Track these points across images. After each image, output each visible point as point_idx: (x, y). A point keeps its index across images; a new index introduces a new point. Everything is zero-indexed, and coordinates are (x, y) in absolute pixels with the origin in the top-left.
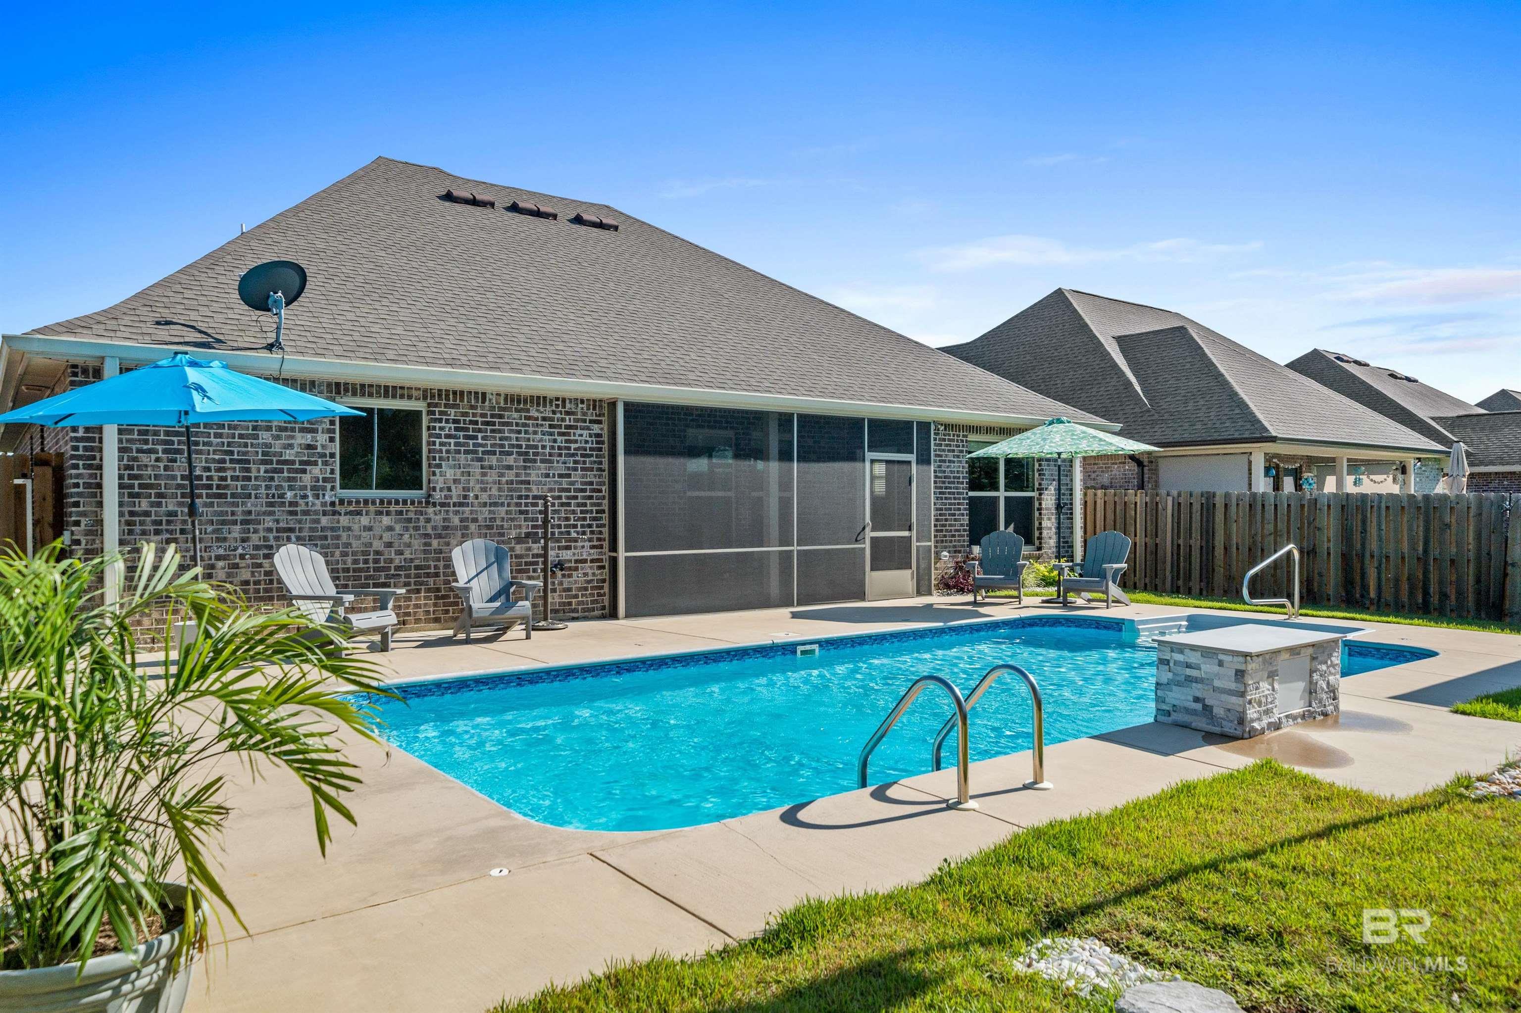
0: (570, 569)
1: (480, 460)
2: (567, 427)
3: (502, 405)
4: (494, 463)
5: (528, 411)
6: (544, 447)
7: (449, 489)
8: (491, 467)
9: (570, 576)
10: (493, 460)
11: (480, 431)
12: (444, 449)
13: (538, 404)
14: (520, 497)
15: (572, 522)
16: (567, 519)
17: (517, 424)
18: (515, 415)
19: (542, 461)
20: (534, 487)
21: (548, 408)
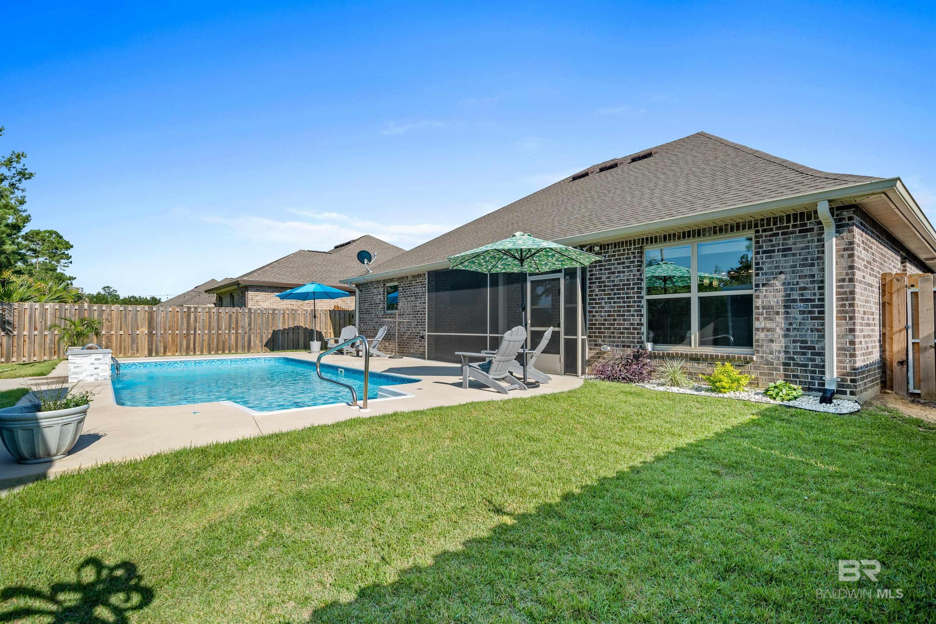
1: (407, 299)
3: (411, 279)
5: (416, 280)
7: (401, 310)
8: (409, 302)
10: (409, 299)
11: (407, 289)
12: (400, 296)
14: (414, 312)
15: (422, 321)
16: (422, 319)
17: (414, 285)
18: (414, 282)
20: (417, 308)
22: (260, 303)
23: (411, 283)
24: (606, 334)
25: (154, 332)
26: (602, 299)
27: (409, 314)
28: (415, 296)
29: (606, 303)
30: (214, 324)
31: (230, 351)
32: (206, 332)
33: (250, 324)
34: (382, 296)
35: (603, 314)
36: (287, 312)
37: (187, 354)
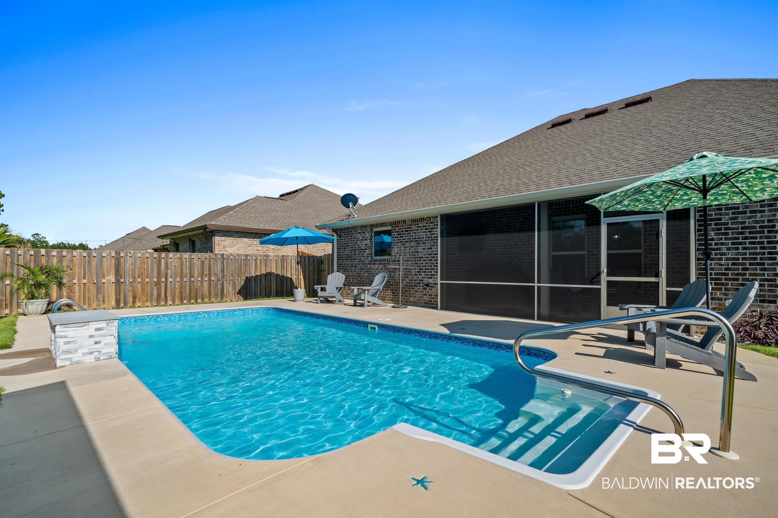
0: (431, 287)
1: (404, 245)
2: (432, 228)
3: (410, 224)
4: (408, 245)
5: (418, 224)
6: (423, 238)
7: (396, 256)
8: (407, 247)
9: (432, 290)
10: (407, 244)
11: (404, 234)
12: (395, 242)
13: (421, 221)
14: (415, 258)
15: (432, 267)
16: (431, 266)
17: (415, 230)
18: (414, 226)
19: (423, 243)
20: (420, 254)
21: (425, 222)
22: (227, 249)
23: (410, 228)
24: (730, 286)
25: (122, 280)
26: (722, 244)
27: (408, 261)
28: (416, 241)
29: (729, 249)
30: (186, 271)
31: (203, 299)
32: (178, 279)
33: (223, 271)
34: (368, 241)
35: (723, 262)
36: (260, 258)
37: (158, 304)
